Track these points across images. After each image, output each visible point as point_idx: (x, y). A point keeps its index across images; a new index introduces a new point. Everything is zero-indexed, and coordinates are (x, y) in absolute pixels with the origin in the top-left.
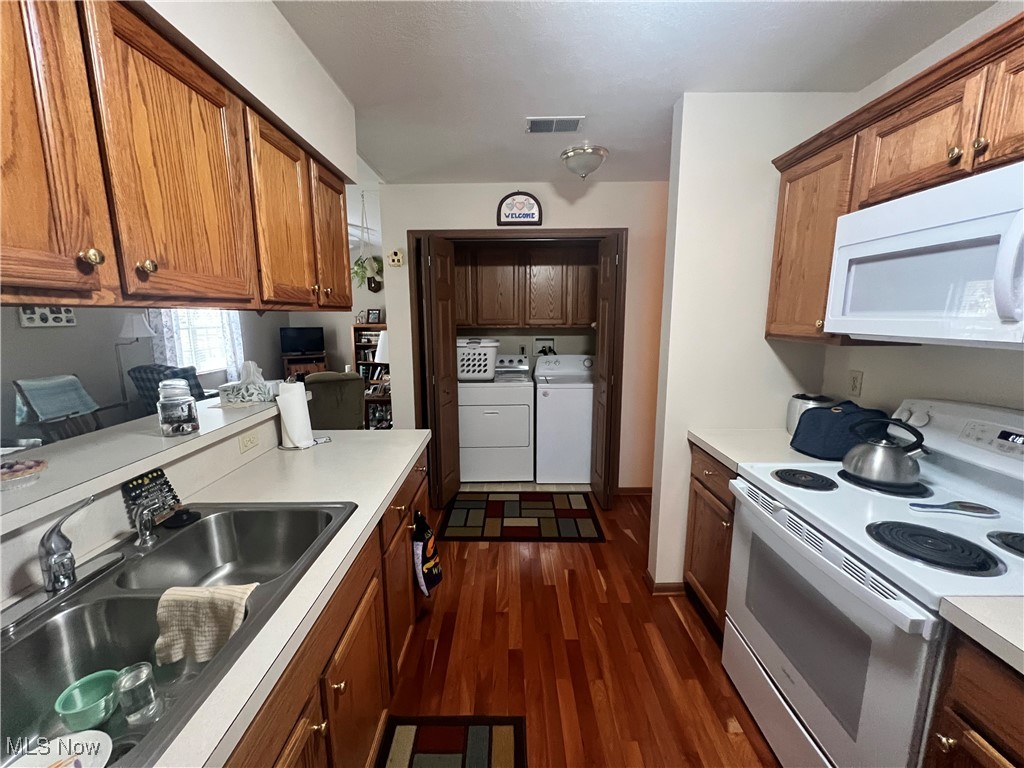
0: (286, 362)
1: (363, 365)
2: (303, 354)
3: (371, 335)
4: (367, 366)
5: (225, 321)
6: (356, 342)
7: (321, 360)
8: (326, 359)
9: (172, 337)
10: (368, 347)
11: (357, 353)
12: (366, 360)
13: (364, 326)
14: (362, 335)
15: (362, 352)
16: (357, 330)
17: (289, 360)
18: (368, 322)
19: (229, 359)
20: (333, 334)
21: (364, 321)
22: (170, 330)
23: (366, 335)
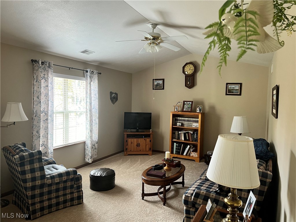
0: (126, 136)
1: (177, 142)
2: (137, 131)
3: (184, 120)
4: (180, 143)
5: (88, 108)
6: (173, 125)
7: (148, 136)
8: (151, 136)
9: (47, 119)
10: (181, 130)
11: (173, 133)
12: (179, 138)
13: (180, 113)
14: (177, 120)
15: (177, 133)
16: (174, 116)
17: (127, 135)
18: (183, 111)
19: (87, 134)
20: (158, 117)
21: (180, 109)
22: (46, 114)
23: (181, 120)
